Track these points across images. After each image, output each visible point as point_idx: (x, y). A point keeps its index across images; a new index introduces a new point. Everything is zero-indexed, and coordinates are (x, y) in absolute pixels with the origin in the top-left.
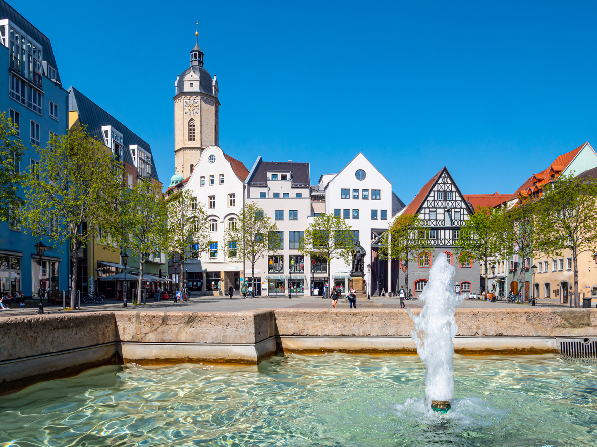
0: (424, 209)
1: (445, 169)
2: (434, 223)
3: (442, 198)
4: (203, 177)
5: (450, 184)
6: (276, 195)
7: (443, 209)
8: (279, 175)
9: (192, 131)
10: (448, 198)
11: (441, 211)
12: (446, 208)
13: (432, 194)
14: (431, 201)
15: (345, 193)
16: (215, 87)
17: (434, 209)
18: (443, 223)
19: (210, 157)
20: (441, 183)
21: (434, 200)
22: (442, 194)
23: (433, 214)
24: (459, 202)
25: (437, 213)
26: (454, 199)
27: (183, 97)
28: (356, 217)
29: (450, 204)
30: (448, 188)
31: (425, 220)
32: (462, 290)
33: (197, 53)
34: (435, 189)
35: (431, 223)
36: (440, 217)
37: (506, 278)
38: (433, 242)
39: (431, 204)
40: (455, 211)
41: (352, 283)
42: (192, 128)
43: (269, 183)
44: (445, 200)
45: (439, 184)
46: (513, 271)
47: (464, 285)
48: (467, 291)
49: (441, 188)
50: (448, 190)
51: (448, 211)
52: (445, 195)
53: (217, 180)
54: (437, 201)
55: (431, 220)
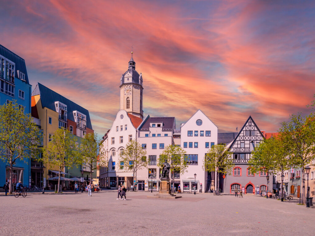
0: (237, 142)
1: (250, 117)
2: (244, 150)
3: (248, 135)
4: (117, 127)
5: (253, 126)
6: (154, 135)
7: (249, 141)
8: (156, 124)
9: (128, 103)
10: (252, 135)
11: (248, 142)
12: (251, 140)
13: (242, 132)
14: (241, 137)
15: (190, 133)
16: (141, 80)
17: (243, 141)
18: (249, 150)
19: (121, 116)
20: (248, 126)
21: (244, 136)
22: (248, 132)
23: (243, 144)
24: (259, 137)
25: (245, 143)
26: (256, 135)
27: (124, 86)
28: (196, 147)
29: (254, 138)
30: (252, 128)
31: (238, 148)
32: (261, 190)
33: (132, 62)
34: (244, 129)
35: (241, 150)
36: (247, 146)
37: (289, 183)
38: (242, 161)
39: (241, 138)
40: (256, 142)
41: (161, 184)
42: (128, 102)
43: (150, 129)
44: (250, 135)
45: (247, 126)
46: (292, 179)
47: (262, 187)
48: (264, 191)
49: (248, 128)
50: (252, 130)
51: (252, 142)
52: (250, 133)
53: (124, 128)
54: (245, 137)
55: (241, 148)
